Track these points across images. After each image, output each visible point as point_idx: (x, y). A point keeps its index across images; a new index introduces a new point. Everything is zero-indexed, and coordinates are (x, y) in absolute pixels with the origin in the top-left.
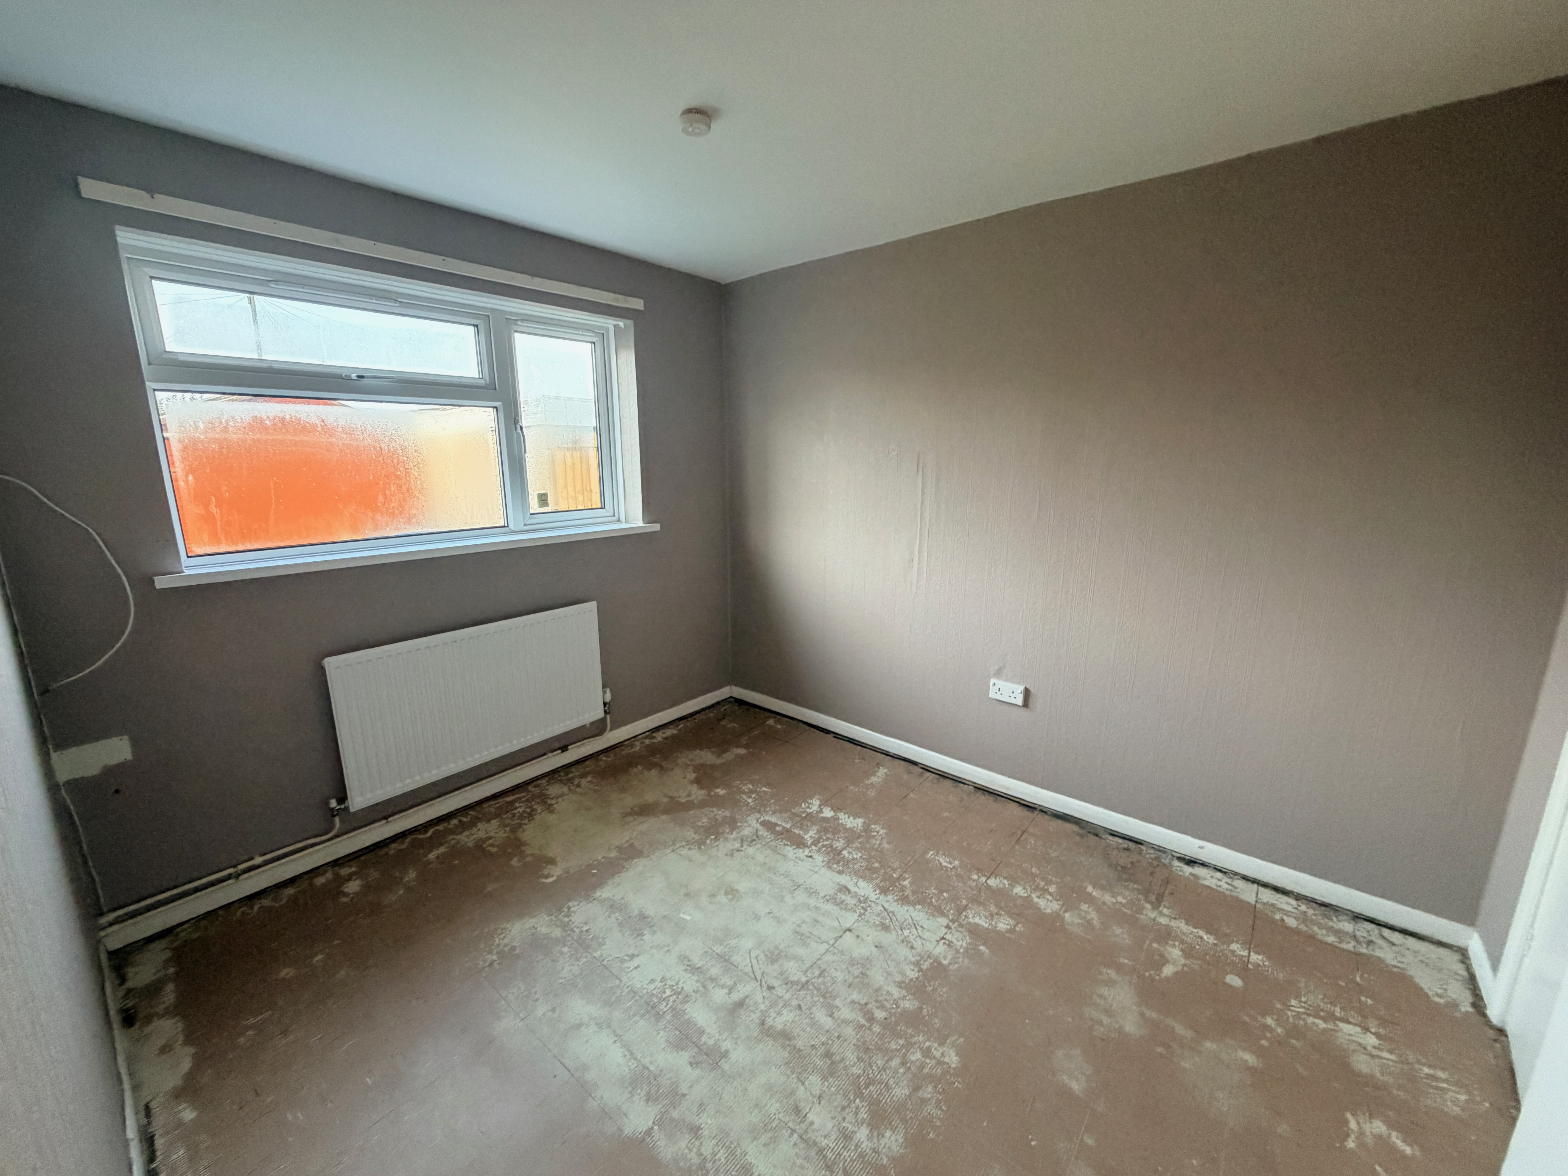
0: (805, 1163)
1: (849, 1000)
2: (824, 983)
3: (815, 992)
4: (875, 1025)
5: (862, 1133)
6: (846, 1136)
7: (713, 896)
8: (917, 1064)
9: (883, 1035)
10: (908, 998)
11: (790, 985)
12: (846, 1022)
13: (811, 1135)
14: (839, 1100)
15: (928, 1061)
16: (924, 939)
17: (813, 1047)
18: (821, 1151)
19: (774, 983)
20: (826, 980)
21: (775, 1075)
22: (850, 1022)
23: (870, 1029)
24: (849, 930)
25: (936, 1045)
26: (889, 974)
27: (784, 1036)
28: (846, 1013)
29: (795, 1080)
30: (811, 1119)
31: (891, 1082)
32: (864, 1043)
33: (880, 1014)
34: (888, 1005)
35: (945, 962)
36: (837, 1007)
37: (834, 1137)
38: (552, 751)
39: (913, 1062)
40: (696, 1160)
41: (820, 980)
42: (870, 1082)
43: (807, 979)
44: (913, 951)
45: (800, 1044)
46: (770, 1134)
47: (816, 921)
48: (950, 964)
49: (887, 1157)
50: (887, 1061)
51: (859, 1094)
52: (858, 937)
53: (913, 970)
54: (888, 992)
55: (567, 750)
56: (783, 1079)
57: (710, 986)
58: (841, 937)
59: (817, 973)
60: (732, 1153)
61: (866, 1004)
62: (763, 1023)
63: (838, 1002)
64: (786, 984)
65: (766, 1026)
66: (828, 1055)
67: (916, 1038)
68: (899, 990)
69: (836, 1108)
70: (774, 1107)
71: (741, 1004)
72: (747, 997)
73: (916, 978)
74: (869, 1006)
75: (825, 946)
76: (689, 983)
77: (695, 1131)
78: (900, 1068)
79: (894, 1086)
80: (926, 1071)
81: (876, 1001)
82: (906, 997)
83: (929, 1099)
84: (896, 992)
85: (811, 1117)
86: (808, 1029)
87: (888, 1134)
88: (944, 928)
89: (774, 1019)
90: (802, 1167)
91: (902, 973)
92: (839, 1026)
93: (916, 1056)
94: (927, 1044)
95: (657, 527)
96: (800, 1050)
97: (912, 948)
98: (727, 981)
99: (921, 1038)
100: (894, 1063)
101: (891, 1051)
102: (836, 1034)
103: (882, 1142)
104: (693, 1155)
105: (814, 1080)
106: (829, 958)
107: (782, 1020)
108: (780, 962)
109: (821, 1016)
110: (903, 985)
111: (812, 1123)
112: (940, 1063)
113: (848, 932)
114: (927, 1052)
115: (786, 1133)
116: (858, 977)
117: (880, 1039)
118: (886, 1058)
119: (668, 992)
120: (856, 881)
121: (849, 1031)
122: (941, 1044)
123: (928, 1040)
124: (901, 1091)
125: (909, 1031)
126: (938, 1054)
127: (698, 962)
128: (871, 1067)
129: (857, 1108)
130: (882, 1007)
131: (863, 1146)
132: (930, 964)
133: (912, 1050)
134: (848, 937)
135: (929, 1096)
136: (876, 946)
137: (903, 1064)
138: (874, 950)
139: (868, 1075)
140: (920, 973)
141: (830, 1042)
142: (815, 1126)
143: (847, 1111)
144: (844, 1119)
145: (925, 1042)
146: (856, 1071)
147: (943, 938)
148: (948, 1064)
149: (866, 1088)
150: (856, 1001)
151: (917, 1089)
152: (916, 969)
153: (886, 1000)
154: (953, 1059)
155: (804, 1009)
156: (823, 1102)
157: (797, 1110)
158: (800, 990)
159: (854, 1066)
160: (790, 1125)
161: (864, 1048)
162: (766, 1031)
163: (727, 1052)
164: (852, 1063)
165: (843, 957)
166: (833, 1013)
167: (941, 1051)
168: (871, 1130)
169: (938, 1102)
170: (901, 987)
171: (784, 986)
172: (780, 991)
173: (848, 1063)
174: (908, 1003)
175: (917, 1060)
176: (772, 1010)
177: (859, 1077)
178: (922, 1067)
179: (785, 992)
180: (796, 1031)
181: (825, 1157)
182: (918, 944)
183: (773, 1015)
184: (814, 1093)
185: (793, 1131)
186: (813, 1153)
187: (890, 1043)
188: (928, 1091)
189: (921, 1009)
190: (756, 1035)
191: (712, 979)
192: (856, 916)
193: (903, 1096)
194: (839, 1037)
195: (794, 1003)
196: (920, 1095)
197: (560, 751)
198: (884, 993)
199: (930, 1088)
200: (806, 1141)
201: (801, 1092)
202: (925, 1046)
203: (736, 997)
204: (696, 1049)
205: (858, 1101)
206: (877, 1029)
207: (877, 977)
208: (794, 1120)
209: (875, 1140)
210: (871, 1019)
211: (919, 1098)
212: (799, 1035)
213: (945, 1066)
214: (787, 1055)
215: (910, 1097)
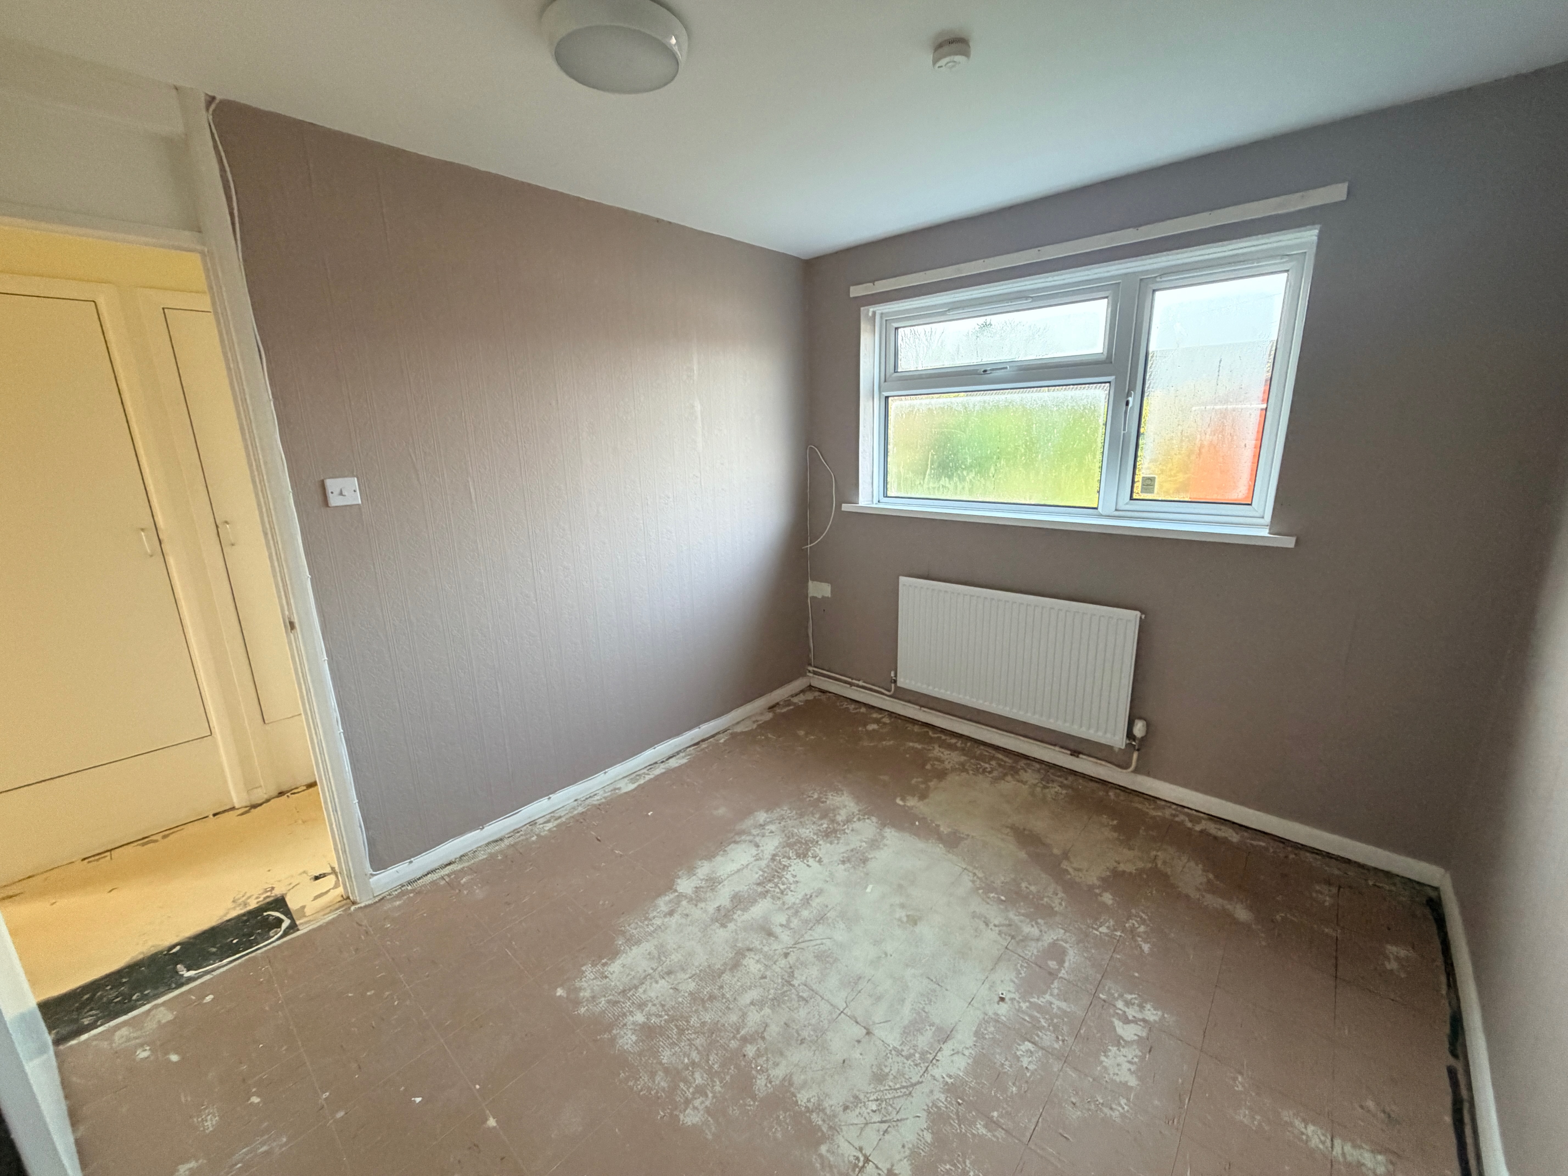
0: (630, 977)
1: (768, 1021)
2: (791, 1000)
3: (779, 992)
4: (738, 1043)
5: (640, 1018)
6: (641, 1006)
7: (902, 906)
8: (690, 1078)
9: (725, 1049)
10: (769, 1085)
11: (789, 970)
12: (744, 1015)
13: (648, 983)
14: (670, 1003)
15: (691, 1090)
16: (862, 1129)
17: (721, 987)
18: (636, 987)
19: (792, 959)
20: (793, 1002)
21: (701, 959)
22: (743, 1021)
23: (734, 1037)
24: (869, 1033)
25: (708, 1103)
26: (804, 1070)
27: (735, 965)
28: (754, 1018)
29: (694, 972)
30: (660, 982)
31: (677, 1048)
32: (719, 1030)
33: (750, 1050)
34: (761, 1061)
35: (823, 1149)
36: (761, 1009)
37: (643, 997)
38: (1062, 747)
39: (693, 1073)
40: (651, 915)
41: (794, 996)
42: (681, 1032)
43: (796, 985)
44: (841, 1109)
45: (726, 977)
46: (656, 955)
47: (879, 999)
48: (821, 1156)
49: (617, 1034)
50: (697, 1049)
51: (672, 1019)
52: (859, 1042)
53: (809, 1101)
54: (778, 1065)
55: (1078, 757)
56: (697, 964)
57: (790, 912)
58: (857, 1022)
59: (805, 995)
60: (650, 934)
61: (763, 1038)
62: (749, 950)
63: (767, 1011)
64: (791, 968)
65: (747, 954)
66: (712, 998)
67: (718, 1083)
68: (781, 1078)
69: (665, 1000)
70: (676, 957)
71: (770, 934)
72: (777, 938)
73: (797, 1101)
74: (760, 1041)
75: (842, 1005)
76: (791, 899)
77: (671, 913)
78: (688, 1059)
79: (673, 1050)
80: (682, 1085)
81: (766, 1049)
82: (770, 1082)
83: (654, 1082)
84: (779, 1073)
85: (662, 982)
86: (739, 984)
87: (634, 1038)
88: (889, 1166)
89: (753, 958)
90: (628, 975)
91: (804, 1084)
92: (740, 1009)
93: (699, 1078)
94: (710, 1095)
95: (1289, 542)
96: (720, 977)
97: (846, 1108)
98: (795, 923)
99: (718, 1088)
100: (694, 1055)
101: (708, 1055)
102: (731, 1006)
103: (629, 1033)
104: (655, 914)
105: (692, 986)
106: (825, 1007)
107: (752, 965)
108: (817, 962)
109: (754, 994)
110: (786, 1084)
111: (657, 982)
112: (687, 1102)
113: (864, 1031)
114: (701, 1091)
115: (654, 966)
116: (798, 1034)
117: (721, 1046)
118: (700, 1048)
119: (782, 887)
120: (967, 1052)
121: (734, 1018)
122: (708, 1110)
123: (714, 1097)
124: (666, 1056)
125: (728, 1078)
126: (697, 1103)
127: (815, 902)
128: (695, 1033)
129: (661, 1016)
130: (759, 1054)
131: (630, 1018)
132: (820, 1127)
133: (705, 1075)
134: (859, 1032)
135: (657, 1082)
136: (844, 1061)
137: (693, 1063)
138: (839, 1058)
139: (688, 1029)
140: (803, 1109)
141: (724, 1001)
142: (654, 985)
143: (660, 1009)
144: (654, 1005)
145: (712, 1092)
146: (694, 1020)
147: (867, 1160)
148: (685, 1111)
149: (676, 1026)
150: (768, 1029)
151: (666, 1071)
152: (810, 1105)
153: (767, 1060)
154: (691, 1118)
155: (762, 981)
156: (671, 991)
157: (670, 973)
158: (783, 979)
159: (698, 1018)
160: (660, 968)
161: (715, 1029)
162: (741, 953)
163: (726, 927)
164: (701, 1017)
165: (826, 1022)
166: (754, 1005)
167: (701, 1108)
168: (640, 1024)
169: (650, 1089)
170: (784, 1079)
171: (788, 966)
172: (783, 962)
173: (702, 1013)
174: (763, 1084)
175: (695, 1079)
176: (761, 956)
177: (688, 1022)
178: (685, 1081)
179: (782, 966)
180: (739, 974)
181: (630, 990)
182: (852, 1116)
183: (757, 958)
184: (680, 985)
185: (655, 970)
186: (636, 982)
187: (717, 1054)
188: (662, 1081)
189: (754, 1098)
190: (738, 945)
191: (797, 912)
192: (897, 1044)
193: (662, 1057)
194: (728, 1008)
195: (768, 973)
196: (660, 1073)
197: (1069, 752)
198: (777, 1060)
199: (663, 1084)
200: (645, 978)
201: (681, 976)
202: (708, 1092)
203: (778, 930)
204: (730, 908)
205: (666, 1017)
206: (734, 1044)
207: (798, 1055)
208: (662, 970)
209: (631, 1027)
210: (745, 1040)
211: (657, 1072)
212: (734, 976)
213: (683, 1106)
214: (717, 967)
215: (661, 1063)
